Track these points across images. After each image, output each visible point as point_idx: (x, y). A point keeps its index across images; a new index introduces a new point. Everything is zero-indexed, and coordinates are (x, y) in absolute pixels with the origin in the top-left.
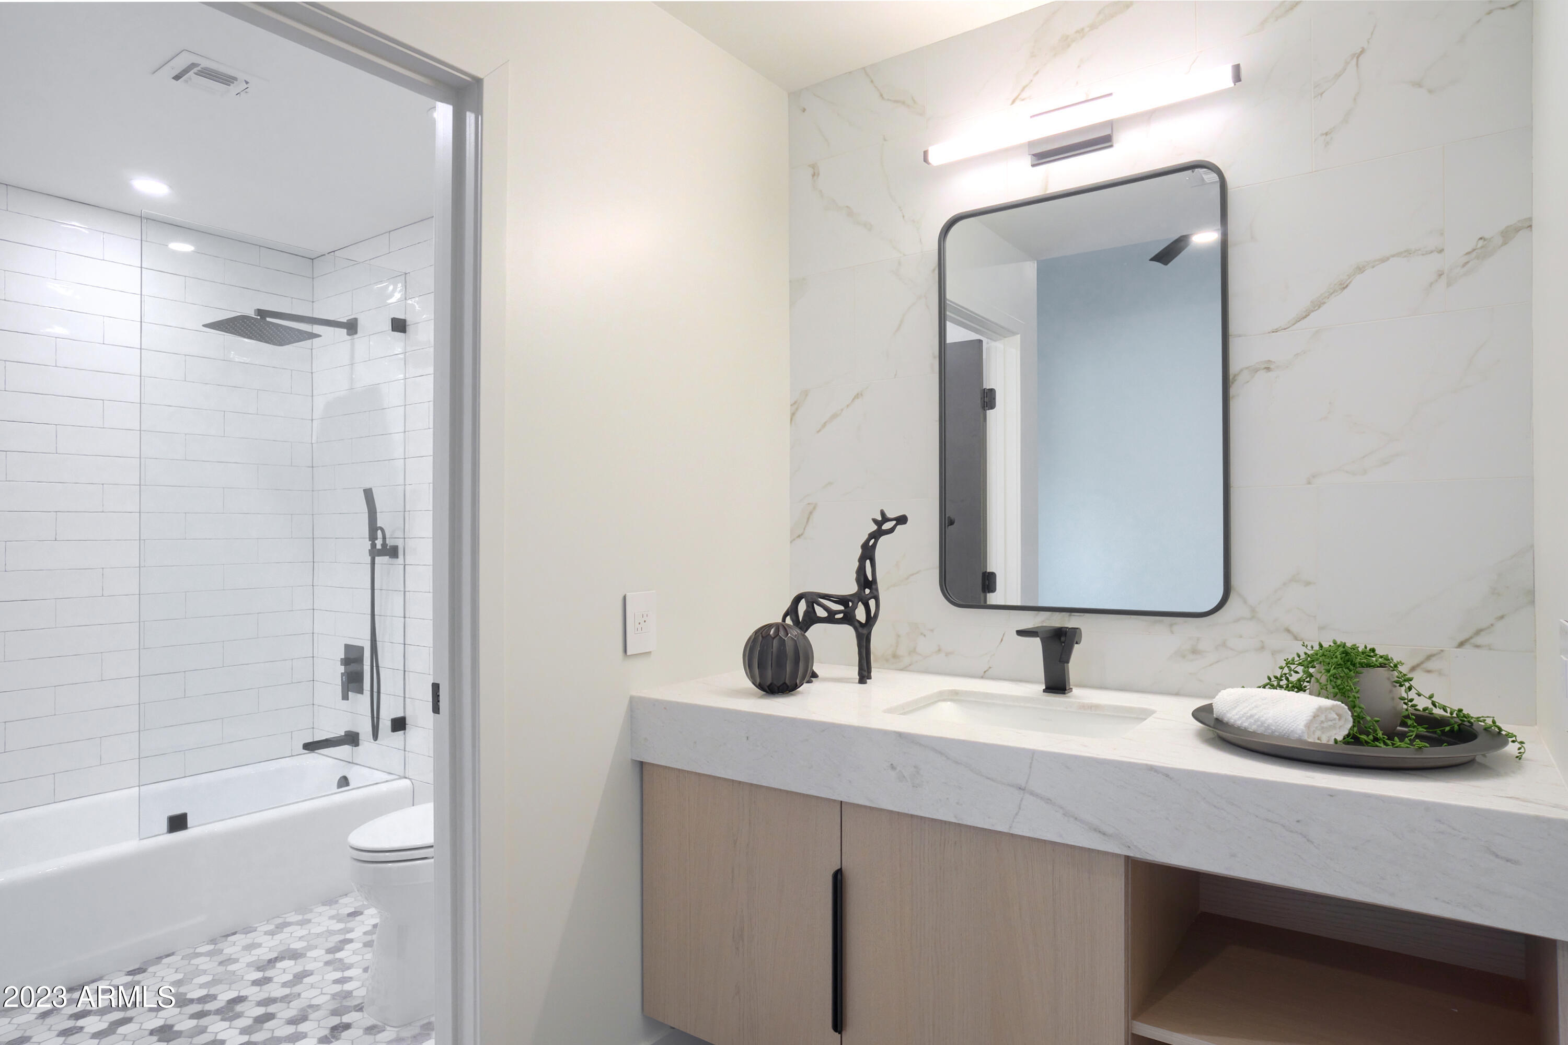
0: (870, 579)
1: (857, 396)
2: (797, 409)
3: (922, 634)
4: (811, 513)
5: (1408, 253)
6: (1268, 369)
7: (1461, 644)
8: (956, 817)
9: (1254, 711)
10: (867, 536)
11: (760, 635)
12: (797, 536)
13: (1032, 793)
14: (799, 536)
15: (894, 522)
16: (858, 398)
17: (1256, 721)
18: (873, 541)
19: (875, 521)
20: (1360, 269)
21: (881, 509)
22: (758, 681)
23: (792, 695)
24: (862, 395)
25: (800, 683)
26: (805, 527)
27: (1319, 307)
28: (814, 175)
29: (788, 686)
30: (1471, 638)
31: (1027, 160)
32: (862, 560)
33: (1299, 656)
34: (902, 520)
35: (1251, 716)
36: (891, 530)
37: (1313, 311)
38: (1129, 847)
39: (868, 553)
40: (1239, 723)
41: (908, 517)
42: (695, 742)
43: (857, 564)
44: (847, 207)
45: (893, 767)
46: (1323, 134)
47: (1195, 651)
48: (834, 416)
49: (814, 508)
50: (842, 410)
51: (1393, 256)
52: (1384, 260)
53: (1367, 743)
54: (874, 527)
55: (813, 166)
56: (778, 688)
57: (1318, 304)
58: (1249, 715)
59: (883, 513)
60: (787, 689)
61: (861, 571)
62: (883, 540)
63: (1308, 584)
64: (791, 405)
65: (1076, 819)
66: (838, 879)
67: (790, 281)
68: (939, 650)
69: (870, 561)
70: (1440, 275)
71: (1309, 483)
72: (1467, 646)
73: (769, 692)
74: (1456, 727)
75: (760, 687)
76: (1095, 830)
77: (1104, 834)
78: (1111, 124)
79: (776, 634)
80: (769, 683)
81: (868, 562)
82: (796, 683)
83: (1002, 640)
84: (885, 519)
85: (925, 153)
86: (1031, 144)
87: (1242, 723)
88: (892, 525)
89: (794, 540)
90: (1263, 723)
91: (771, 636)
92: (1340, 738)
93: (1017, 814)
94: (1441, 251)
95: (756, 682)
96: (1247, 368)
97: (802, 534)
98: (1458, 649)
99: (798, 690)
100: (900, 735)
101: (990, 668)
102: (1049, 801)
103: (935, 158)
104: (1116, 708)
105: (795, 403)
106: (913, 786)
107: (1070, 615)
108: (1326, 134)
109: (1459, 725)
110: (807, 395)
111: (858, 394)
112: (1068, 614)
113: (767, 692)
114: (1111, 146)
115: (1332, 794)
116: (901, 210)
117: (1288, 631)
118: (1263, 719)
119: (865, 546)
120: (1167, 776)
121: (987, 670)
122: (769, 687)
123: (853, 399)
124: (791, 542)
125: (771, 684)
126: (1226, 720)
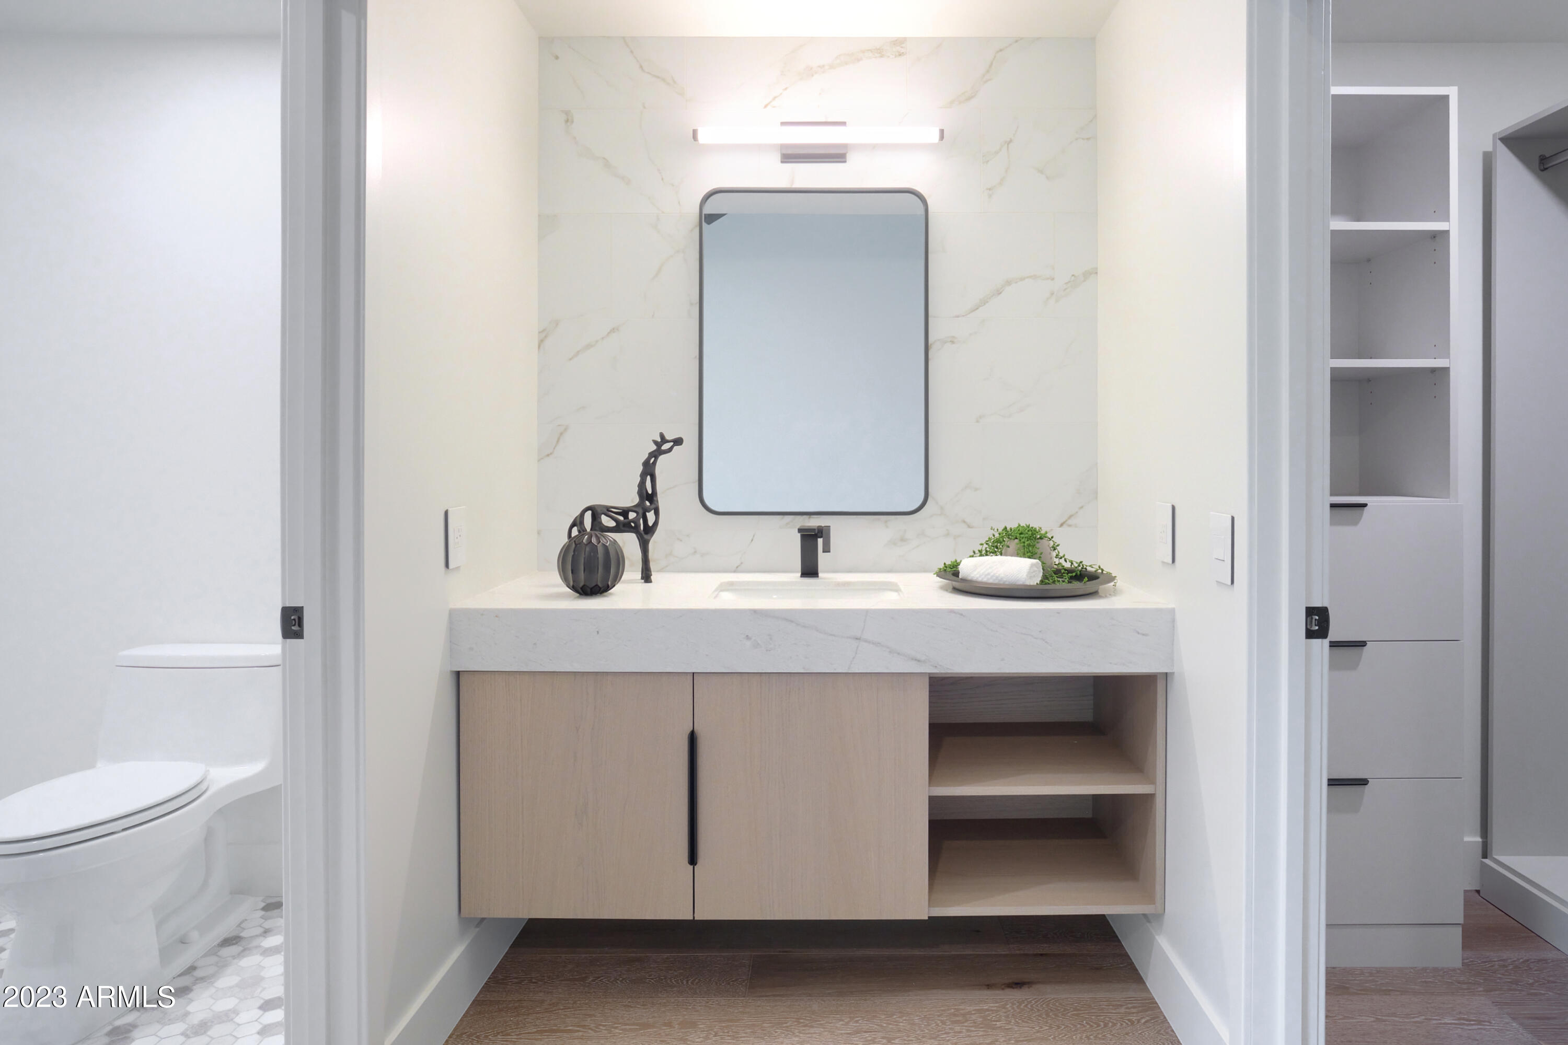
0: (650, 492)
1: (613, 330)
2: (546, 337)
3: (678, 539)
4: (561, 434)
5: (1034, 277)
6: (953, 342)
7: (1062, 525)
8: (804, 668)
9: (990, 571)
10: (647, 456)
11: (574, 543)
12: (546, 453)
13: (866, 641)
14: (548, 455)
15: (672, 443)
16: (614, 332)
17: (993, 576)
18: (653, 460)
19: (655, 442)
20: (1009, 283)
21: (660, 431)
22: (571, 583)
23: (605, 596)
24: (618, 329)
25: (611, 585)
26: (555, 447)
27: (985, 304)
28: (567, 121)
29: (600, 588)
30: (1066, 521)
31: (778, 157)
32: (643, 476)
33: (994, 536)
34: (678, 442)
35: (989, 574)
36: (670, 450)
37: (980, 306)
38: (936, 667)
39: (649, 470)
40: (980, 579)
41: (684, 439)
42: (535, 644)
43: (639, 479)
44: (604, 158)
45: (748, 637)
46: (987, 189)
47: (903, 540)
48: (589, 346)
49: (566, 430)
50: (597, 341)
51: (1028, 277)
52: (1022, 279)
53: (1049, 584)
54: (654, 447)
55: (567, 113)
56: (591, 589)
57: (984, 302)
58: (986, 573)
59: (662, 436)
60: (600, 590)
61: (642, 485)
62: (662, 458)
63: (976, 489)
64: (539, 332)
65: (899, 654)
66: (693, 739)
67: (539, 216)
68: (695, 552)
69: (650, 477)
70: (1052, 294)
71: (978, 422)
72: (1065, 526)
73: (582, 593)
74: (1079, 573)
75: (574, 588)
76: (912, 659)
77: (919, 661)
78: (845, 146)
79: (590, 541)
80: (582, 584)
81: (649, 478)
82: (608, 585)
83: (752, 540)
84: (664, 440)
85: (695, 132)
86: (783, 146)
87: (983, 579)
88: (670, 446)
89: (542, 459)
90: (997, 577)
91: (584, 544)
92: (1038, 583)
93: (854, 658)
94: (1053, 279)
95: (569, 584)
96: (939, 340)
97: (551, 454)
98: (1060, 528)
99: (610, 591)
100: (755, 612)
101: (742, 563)
102: (879, 645)
103: (702, 138)
104: (863, 583)
105: (544, 330)
106: (767, 650)
107: (809, 518)
108: (990, 189)
109: (1080, 572)
110: (557, 324)
111: (614, 329)
112: (808, 516)
113: (580, 594)
114: (845, 162)
115: (1058, 612)
116: (660, 173)
117: (964, 522)
118: (997, 575)
119: (646, 464)
120: (962, 615)
121: (739, 566)
122: (581, 588)
123: (609, 333)
124: (539, 461)
125: (584, 585)
126: (969, 578)
